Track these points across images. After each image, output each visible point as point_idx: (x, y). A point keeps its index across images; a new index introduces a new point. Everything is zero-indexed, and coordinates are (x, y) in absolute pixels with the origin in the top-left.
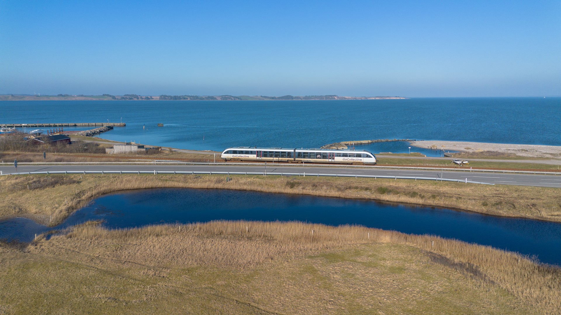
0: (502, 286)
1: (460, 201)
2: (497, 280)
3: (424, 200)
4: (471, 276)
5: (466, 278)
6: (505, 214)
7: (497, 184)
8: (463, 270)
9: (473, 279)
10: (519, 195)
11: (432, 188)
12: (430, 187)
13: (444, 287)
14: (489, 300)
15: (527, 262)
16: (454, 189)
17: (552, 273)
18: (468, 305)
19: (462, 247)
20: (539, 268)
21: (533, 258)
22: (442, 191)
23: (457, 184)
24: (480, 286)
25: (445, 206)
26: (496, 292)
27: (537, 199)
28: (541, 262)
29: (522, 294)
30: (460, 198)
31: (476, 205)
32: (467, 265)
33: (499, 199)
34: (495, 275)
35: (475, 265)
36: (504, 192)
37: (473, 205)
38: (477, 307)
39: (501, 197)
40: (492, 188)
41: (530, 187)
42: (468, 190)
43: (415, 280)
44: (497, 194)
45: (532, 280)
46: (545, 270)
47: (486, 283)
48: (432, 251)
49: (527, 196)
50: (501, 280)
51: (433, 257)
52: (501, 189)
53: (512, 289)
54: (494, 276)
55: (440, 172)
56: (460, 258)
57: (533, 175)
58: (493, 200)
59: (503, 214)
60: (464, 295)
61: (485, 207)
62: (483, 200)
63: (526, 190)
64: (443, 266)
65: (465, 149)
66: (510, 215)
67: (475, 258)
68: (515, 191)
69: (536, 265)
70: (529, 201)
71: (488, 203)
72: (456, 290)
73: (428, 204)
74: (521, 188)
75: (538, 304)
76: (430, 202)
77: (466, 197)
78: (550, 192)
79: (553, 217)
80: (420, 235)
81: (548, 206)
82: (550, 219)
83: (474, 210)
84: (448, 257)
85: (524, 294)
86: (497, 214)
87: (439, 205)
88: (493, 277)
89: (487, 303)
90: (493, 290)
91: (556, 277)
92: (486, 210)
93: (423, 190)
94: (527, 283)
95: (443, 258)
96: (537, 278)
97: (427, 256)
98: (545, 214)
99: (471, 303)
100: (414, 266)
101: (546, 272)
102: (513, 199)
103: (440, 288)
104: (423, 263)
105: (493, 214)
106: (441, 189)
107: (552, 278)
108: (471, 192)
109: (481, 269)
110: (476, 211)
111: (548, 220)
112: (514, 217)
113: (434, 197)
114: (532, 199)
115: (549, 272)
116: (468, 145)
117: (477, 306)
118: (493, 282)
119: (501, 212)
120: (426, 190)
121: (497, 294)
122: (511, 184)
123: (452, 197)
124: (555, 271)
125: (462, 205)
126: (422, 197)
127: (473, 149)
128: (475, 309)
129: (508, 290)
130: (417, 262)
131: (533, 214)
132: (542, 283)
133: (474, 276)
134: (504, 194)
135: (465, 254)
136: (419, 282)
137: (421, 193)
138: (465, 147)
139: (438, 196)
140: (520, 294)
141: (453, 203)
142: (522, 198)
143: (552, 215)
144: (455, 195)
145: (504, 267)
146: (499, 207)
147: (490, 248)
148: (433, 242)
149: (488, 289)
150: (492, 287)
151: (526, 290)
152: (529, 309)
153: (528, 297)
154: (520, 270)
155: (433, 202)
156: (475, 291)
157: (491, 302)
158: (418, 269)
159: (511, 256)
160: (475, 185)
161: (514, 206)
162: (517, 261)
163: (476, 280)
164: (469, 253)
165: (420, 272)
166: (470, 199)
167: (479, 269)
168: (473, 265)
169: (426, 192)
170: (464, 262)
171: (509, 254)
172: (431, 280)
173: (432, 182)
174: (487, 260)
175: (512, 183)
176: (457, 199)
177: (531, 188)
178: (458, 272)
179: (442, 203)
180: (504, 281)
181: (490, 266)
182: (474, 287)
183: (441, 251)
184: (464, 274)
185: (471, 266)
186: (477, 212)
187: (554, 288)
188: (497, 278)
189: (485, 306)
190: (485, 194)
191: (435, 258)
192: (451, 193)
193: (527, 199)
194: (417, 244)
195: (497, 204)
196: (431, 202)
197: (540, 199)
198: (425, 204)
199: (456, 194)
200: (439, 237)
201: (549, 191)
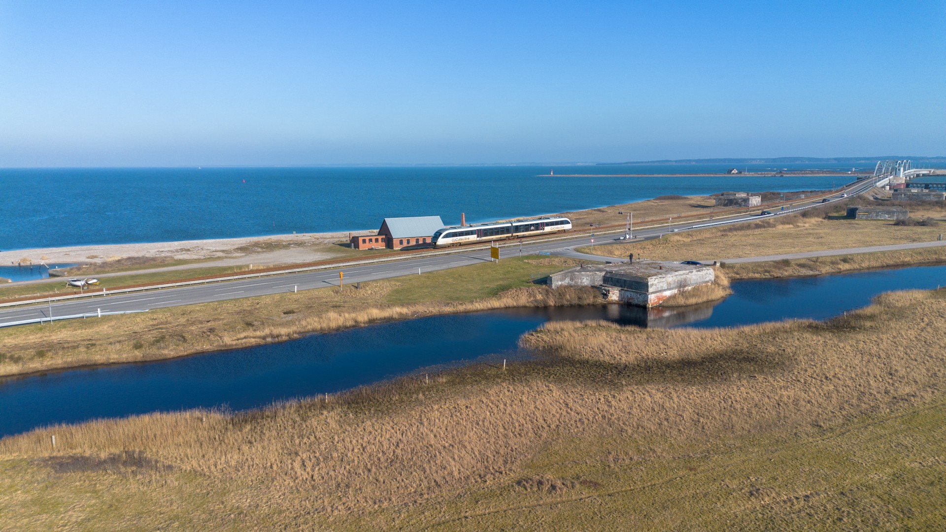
0: (184, 468)
1: (94, 350)
2: (176, 462)
3: (20, 365)
4: (133, 472)
5: (126, 478)
6: (172, 353)
7: (151, 309)
8: (117, 466)
9: (136, 475)
10: (188, 320)
11: (33, 338)
12: (31, 337)
13: (88, 509)
14: (168, 498)
15: (215, 417)
16: (79, 331)
17: (251, 422)
18: (135, 522)
19: (109, 428)
20: (233, 421)
21: (223, 409)
22: (55, 341)
23: (84, 323)
24: (149, 482)
25: (66, 366)
26: (176, 480)
27: (215, 320)
28: (234, 411)
29: (216, 467)
30: (93, 345)
31: (124, 351)
32: (124, 455)
33: (159, 332)
34: (171, 454)
35: (137, 450)
36: (165, 320)
37: (119, 352)
38: (151, 518)
39: (161, 328)
40: (145, 317)
41: (202, 305)
42: (105, 328)
43: (25, 521)
44: (154, 325)
45: (226, 441)
46: (241, 421)
47: (159, 472)
48: (54, 454)
49: (200, 319)
50: (181, 460)
51: (58, 464)
52: (161, 316)
53: (200, 466)
54: (170, 456)
55: (46, 306)
56: (109, 448)
57: (203, 286)
58: (150, 337)
59: (170, 354)
60: (127, 508)
61: (138, 350)
62: (134, 340)
63: (198, 310)
64: (80, 474)
65: (88, 258)
66: (181, 354)
67: (136, 439)
68: (182, 315)
69: (228, 418)
70: (204, 325)
71: (143, 342)
72: (111, 506)
73: (31, 371)
74: (190, 308)
75: (239, 473)
76: (34, 366)
77: (104, 342)
78: (230, 307)
79: (240, 341)
80: (24, 435)
81: (231, 328)
82: (236, 345)
83: (121, 360)
84: (87, 454)
85: (219, 467)
86: (160, 358)
87: (55, 367)
88: (169, 459)
89: (165, 504)
90: (172, 480)
91: (256, 425)
92: (142, 355)
93: (16, 347)
94: (219, 449)
95: (77, 459)
96: (233, 436)
97: (46, 466)
98: (229, 340)
99: (139, 515)
100: (20, 496)
101: (243, 423)
102: (180, 328)
103: (80, 514)
104: (38, 484)
105: (154, 358)
106: (53, 337)
107: (251, 429)
108: (111, 331)
109: (148, 454)
110: (124, 360)
111: (234, 347)
112: (187, 355)
113: (41, 354)
114: (208, 322)
115: (246, 422)
116: (92, 251)
117: (150, 516)
118: (170, 467)
119: (166, 352)
120: (21, 345)
121: (179, 484)
122: (174, 305)
123: (77, 347)
124: (254, 418)
125: (98, 357)
126: (16, 360)
127: (102, 256)
128: (148, 523)
129: (194, 471)
130: (26, 485)
131: (213, 343)
132: (239, 441)
133: (139, 469)
134: (167, 323)
135: (117, 438)
136: (35, 521)
137: (13, 353)
138: (87, 256)
139: (50, 351)
140: (213, 468)
141: (81, 357)
142: (193, 323)
143: (238, 340)
144: (82, 343)
145: (183, 438)
146: (162, 345)
147: (157, 415)
148: (53, 437)
149: (164, 482)
150: (170, 476)
151: (221, 460)
152: (229, 485)
153: (224, 469)
154: (208, 432)
155: (42, 364)
156: (144, 493)
157: (172, 499)
158: (29, 498)
159: (191, 416)
160: (116, 317)
161: (184, 339)
162: (202, 420)
163: (143, 474)
164: (124, 434)
165: (34, 502)
166: (111, 343)
167: (145, 455)
168: (134, 452)
169: (25, 348)
170: (118, 452)
171: (187, 415)
172: (61, 507)
173: (32, 327)
174: (155, 436)
175: (174, 303)
176: (88, 348)
177: (204, 306)
178: (109, 474)
179: (60, 361)
180: (186, 459)
181: (161, 443)
182: (140, 487)
183: (71, 448)
184: (120, 473)
185: (130, 455)
186: (127, 363)
187: (255, 441)
188: (176, 458)
189: (164, 509)
190: (136, 329)
191: (61, 465)
192: (75, 340)
193: (201, 322)
194: (20, 452)
195: (158, 341)
196: (36, 365)
197: (219, 319)
198: (25, 371)
199: (84, 340)
200: (64, 425)
201: (228, 305)
